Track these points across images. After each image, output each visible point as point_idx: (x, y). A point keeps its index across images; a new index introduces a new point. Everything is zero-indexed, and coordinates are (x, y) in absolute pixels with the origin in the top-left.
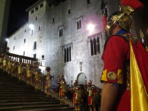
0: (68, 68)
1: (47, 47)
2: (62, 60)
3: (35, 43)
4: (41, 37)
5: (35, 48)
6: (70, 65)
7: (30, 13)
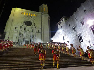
0: (82, 46)
1: (69, 37)
2: (78, 42)
3: (63, 37)
4: (65, 34)
5: (64, 39)
6: (83, 44)
7: (58, 25)
